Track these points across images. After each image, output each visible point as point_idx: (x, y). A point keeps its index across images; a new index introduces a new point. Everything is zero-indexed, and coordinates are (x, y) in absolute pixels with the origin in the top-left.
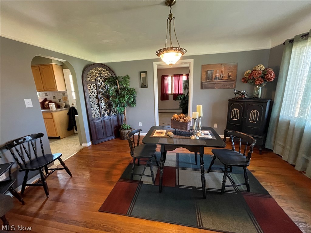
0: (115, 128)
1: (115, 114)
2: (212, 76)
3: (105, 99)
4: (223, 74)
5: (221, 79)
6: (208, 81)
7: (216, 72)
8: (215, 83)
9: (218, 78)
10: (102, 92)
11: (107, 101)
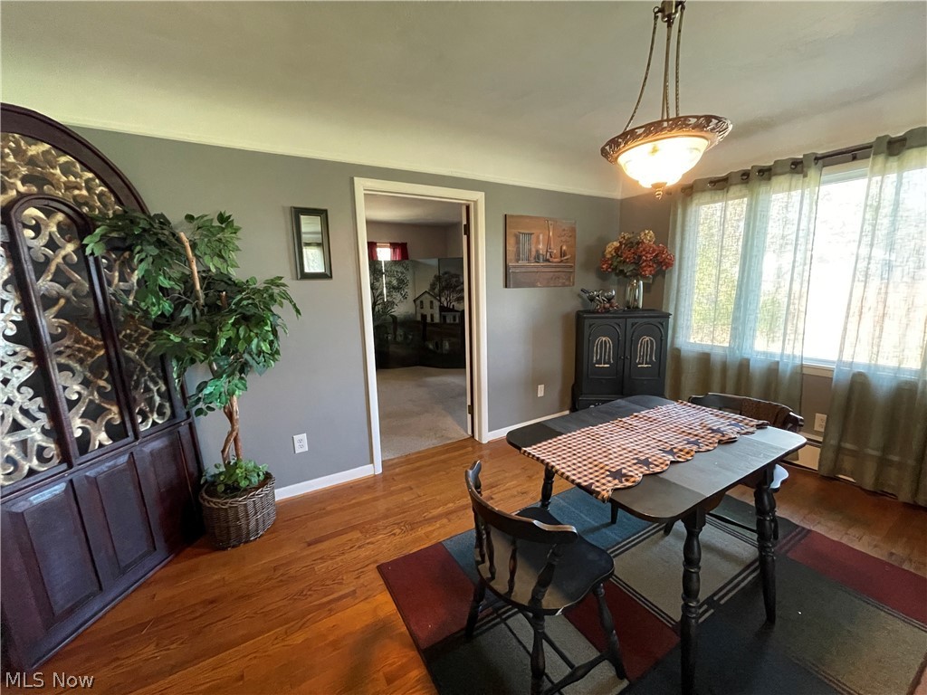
0: (162, 498)
1: (154, 423)
2: (530, 251)
3: (89, 344)
4: (552, 246)
5: (548, 260)
6: (521, 263)
7: (538, 242)
8: (535, 270)
9: (541, 257)
10: (62, 302)
11: (102, 352)
